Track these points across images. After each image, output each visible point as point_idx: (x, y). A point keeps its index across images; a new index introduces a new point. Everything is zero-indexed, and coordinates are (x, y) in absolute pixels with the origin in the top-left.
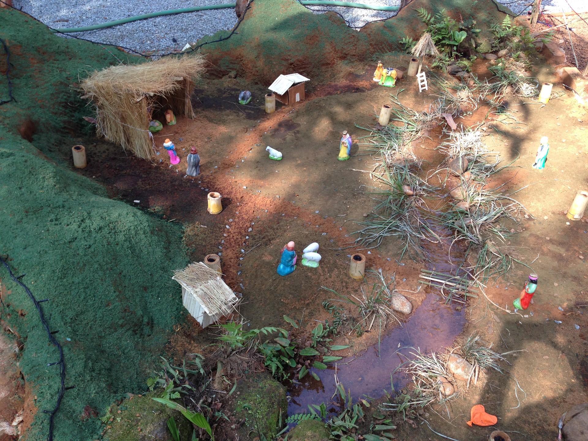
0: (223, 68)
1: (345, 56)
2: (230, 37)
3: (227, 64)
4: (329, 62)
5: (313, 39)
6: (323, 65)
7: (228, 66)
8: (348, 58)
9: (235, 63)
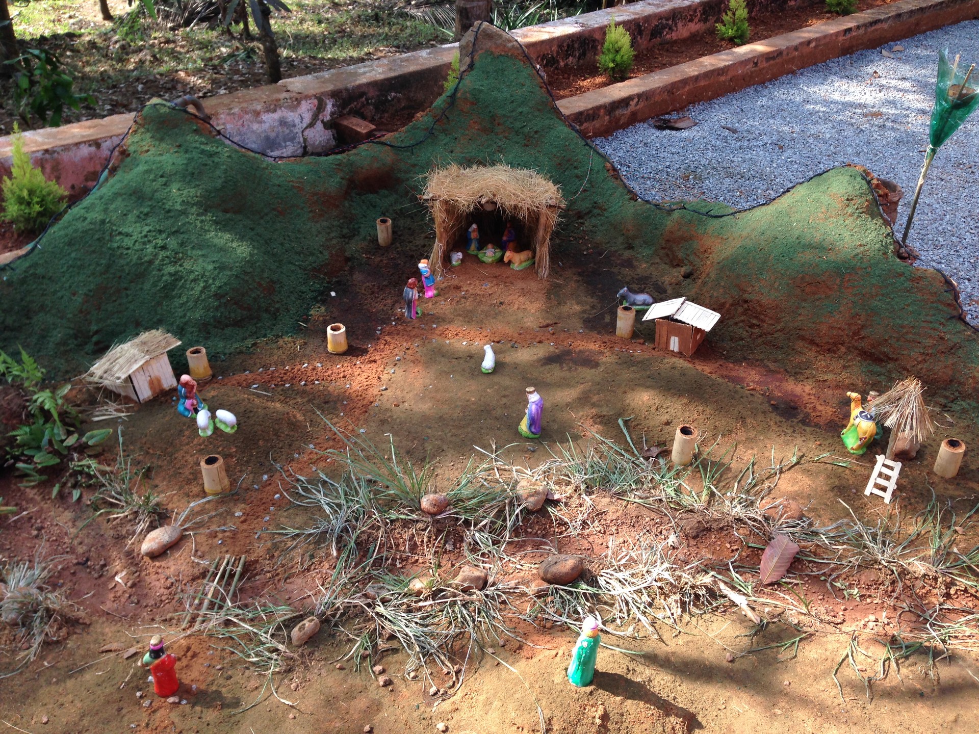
0: (681, 255)
1: (885, 359)
2: (721, 217)
3: (688, 252)
4: (817, 340)
5: (816, 286)
6: (803, 338)
7: (688, 255)
8: (890, 366)
9: (699, 257)
